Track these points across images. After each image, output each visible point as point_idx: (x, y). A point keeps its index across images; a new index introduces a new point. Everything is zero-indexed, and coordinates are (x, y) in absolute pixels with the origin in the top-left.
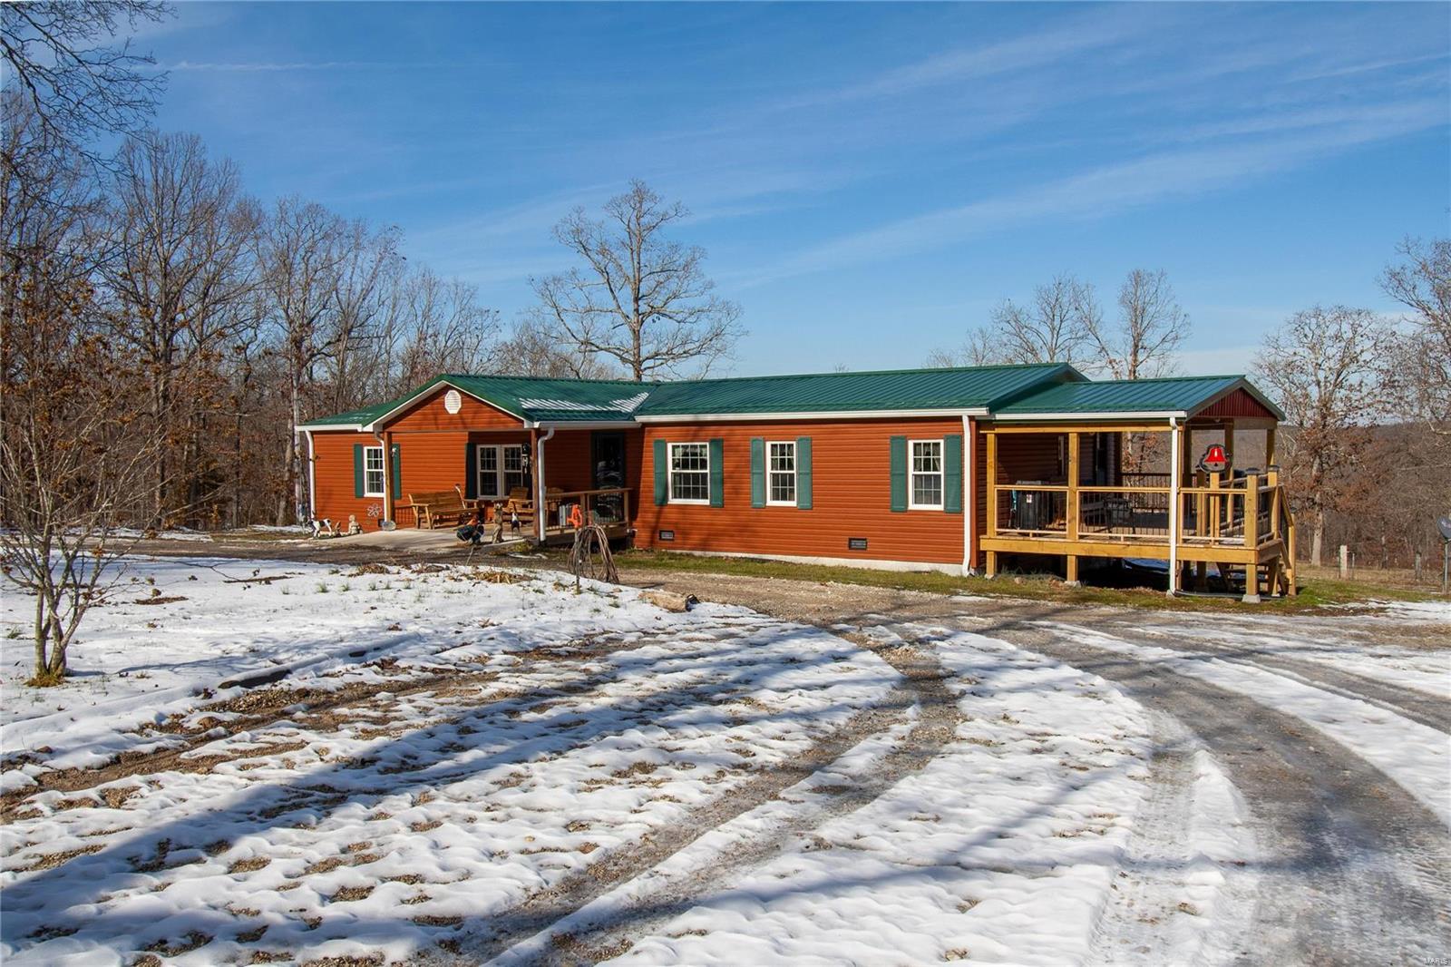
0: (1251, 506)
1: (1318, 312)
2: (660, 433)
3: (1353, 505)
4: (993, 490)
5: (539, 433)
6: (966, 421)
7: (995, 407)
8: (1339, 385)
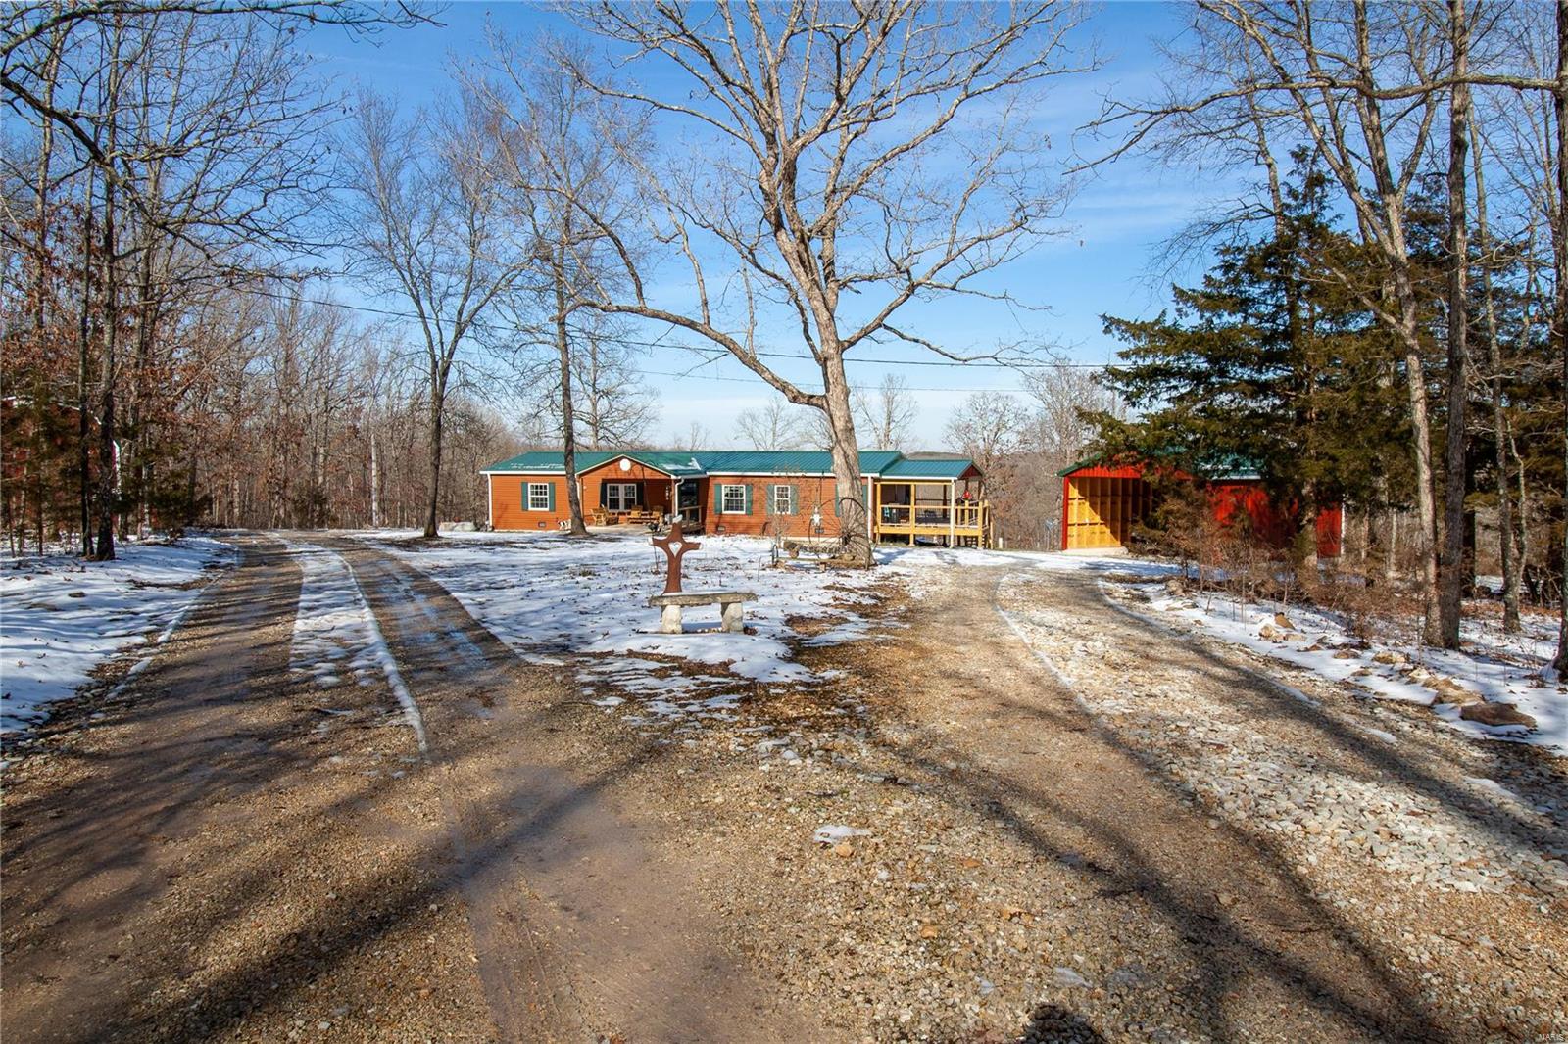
0: (980, 514)
1: (984, 396)
2: (717, 481)
3: (1003, 515)
4: (879, 507)
5: (676, 481)
6: (870, 481)
7: (881, 473)
8: (996, 441)
